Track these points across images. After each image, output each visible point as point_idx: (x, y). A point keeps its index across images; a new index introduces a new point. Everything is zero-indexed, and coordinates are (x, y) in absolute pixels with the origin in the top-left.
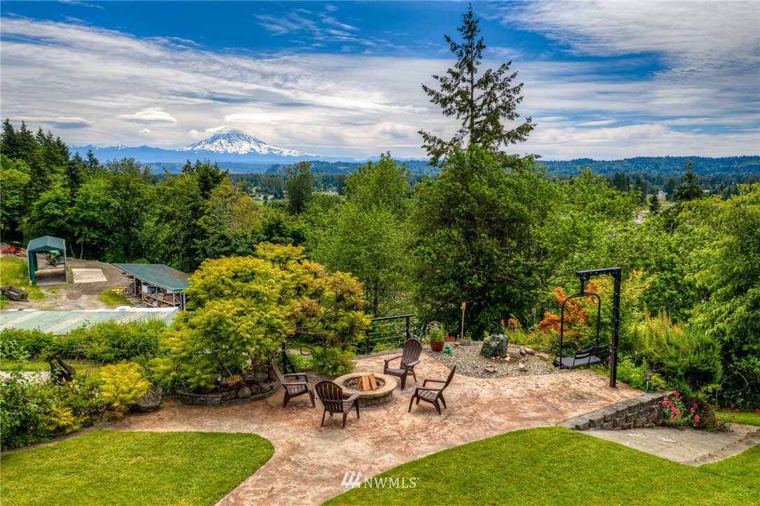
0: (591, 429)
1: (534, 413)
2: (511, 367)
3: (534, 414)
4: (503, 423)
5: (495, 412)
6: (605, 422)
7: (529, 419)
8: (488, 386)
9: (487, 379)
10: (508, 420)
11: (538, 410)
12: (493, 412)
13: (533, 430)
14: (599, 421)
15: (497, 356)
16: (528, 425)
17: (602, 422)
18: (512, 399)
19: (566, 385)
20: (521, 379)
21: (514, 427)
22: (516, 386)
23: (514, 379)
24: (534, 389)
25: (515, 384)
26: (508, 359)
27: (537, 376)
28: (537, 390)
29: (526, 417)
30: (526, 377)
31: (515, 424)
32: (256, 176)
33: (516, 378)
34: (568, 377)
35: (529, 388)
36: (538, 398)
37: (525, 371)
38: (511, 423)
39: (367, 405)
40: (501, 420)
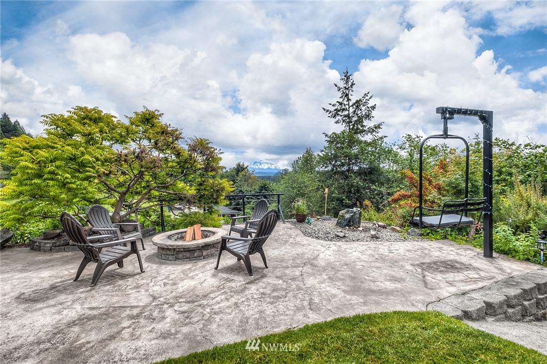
0: (490, 319)
1: (388, 283)
2: (363, 234)
3: (389, 285)
4: (335, 296)
5: (330, 278)
6: (510, 306)
7: (380, 292)
8: (334, 248)
9: (334, 242)
10: (344, 291)
11: (394, 279)
12: (326, 277)
13: (385, 316)
14: (501, 304)
15: (350, 226)
16: (377, 303)
17: (505, 307)
18: (358, 263)
19: (426, 252)
20: (372, 244)
21: (352, 305)
22: (366, 250)
23: (364, 243)
24: (387, 254)
25: (365, 247)
26: (361, 229)
27: (390, 243)
28: (391, 255)
29: (375, 288)
30: (377, 242)
31: (355, 299)
32: (270, 176)
33: (367, 243)
34: (426, 245)
35: (380, 252)
36: (393, 263)
37: (377, 238)
38: (348, 297)
39: (177, 259)
40: (334, 291)
